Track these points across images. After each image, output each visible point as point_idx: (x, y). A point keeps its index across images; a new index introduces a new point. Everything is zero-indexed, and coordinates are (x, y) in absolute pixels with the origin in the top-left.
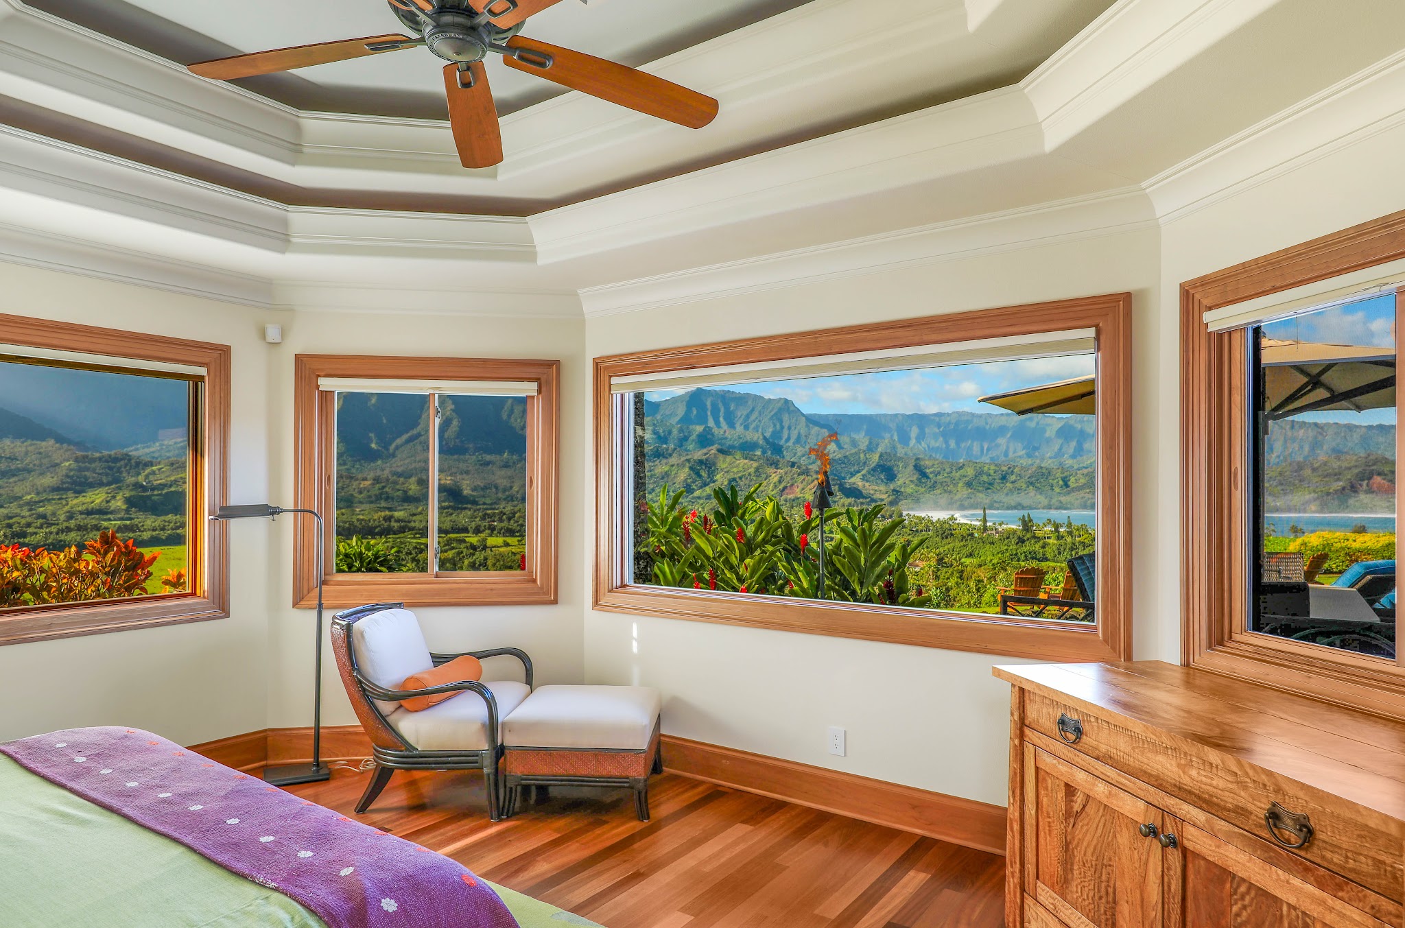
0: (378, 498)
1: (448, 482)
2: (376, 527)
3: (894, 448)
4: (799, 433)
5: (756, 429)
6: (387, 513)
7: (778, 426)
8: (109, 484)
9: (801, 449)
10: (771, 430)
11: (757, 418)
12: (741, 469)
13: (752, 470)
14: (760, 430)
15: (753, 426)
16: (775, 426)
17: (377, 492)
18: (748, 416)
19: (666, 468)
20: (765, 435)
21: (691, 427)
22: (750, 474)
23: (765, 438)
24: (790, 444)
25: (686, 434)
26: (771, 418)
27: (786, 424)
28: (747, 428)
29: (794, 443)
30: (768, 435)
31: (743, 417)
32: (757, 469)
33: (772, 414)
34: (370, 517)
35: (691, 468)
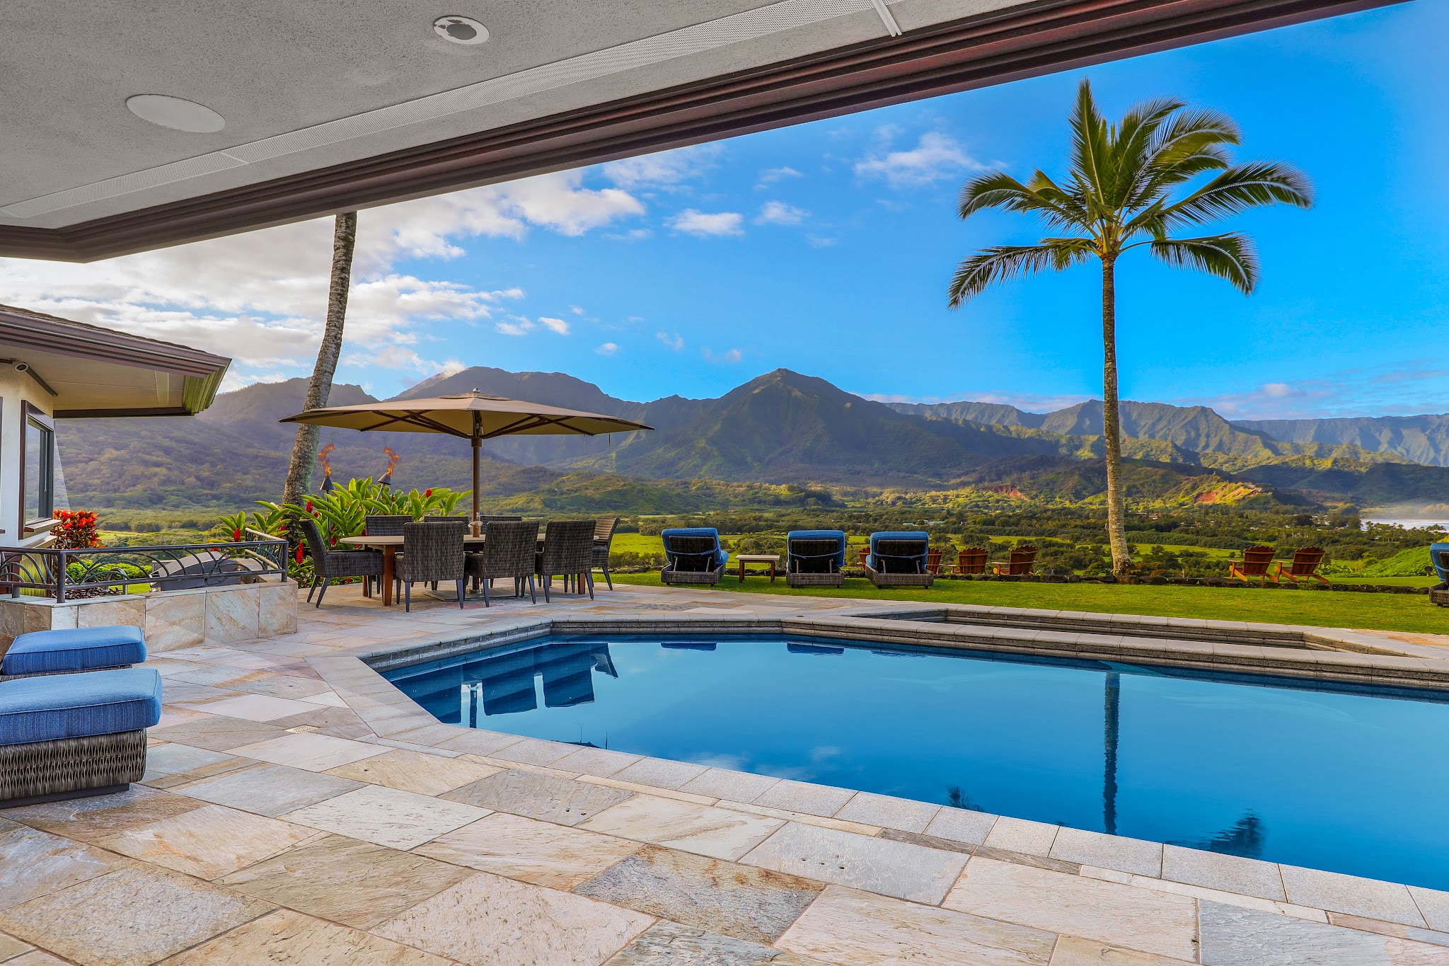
0: (752, 501)
1: (819, 489)
2: (746, 525)
3: (1356, 453)
4: (1221, 441)
5: (1165, 437)
6: (758, 514)
7: (1193, 434)
8: (530, 490)
9: (1223, 455)
10: (1183, 438)
11: (1165, 427)
12: (1143, 476)
13: (1157, 477)
14: (1170, 438)
15: (1160, 434)
16: (1189, 433)
17: (750, 497)
18: (1154, 425)
19: (1052, 476)
20: (1177, 443)
21: (1083, 437)
22: (1154, 481)
23: (1175, 446)
24: (1209, 451)
25: (1077, 443)
26: (1184, 426)
27: (1203, 431)
28: (1152, 436)
29: (1214, 451)
30: (1179, 443)
31: (1147, 426)
32: (1163, 476)
33: (1185, 422)
34: (741, 516)
35: (1080, 475)
